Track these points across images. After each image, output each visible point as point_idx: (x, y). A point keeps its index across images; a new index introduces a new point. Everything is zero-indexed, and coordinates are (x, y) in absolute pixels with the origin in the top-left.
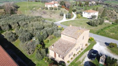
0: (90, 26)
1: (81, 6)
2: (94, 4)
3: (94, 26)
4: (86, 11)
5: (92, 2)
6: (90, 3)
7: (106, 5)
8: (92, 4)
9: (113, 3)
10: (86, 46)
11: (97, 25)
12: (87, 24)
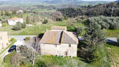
0: (14, 31)
1: (8, 15)
2: (22, 12)
3: (18, 30)
4: (11, 19)
5: (20, 11)
6: (17, 12)
7: (34, 13)
8: (20, 12)
9: (40, 11)
10: (7, 46)
11: (20, 28)
12: (12, 30)
